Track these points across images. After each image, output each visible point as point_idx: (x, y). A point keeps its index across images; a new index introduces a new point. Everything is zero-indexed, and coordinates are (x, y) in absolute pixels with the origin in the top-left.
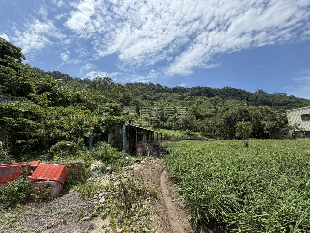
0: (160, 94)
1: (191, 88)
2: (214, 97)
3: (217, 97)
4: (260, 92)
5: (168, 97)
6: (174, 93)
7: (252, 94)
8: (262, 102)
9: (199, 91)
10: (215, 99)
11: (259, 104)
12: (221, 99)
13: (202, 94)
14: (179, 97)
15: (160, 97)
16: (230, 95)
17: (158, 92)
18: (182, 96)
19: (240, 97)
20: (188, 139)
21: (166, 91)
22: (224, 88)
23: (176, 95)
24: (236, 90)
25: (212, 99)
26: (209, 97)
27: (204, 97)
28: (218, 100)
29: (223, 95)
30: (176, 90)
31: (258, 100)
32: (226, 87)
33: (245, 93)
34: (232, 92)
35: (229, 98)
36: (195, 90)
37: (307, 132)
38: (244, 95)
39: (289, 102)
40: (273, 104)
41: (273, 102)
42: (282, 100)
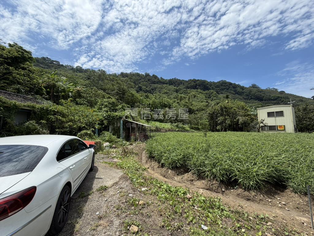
0: (156, 85)
1: (187, 80)
2: (209, 90)
3: (212, 91)
4: (254, 86)
5: (164, 89)
6: (170, 85)
7: (246, 88)
8: (254, 97)
9: (195, 84)
10: (209, 93)
11: (252, 98)
12: (216, 92)
13: (197, 87)
14: (175, 89)
15: (155, 88)
16: (225, 89)
17: (154, 84)
18: (177, 88)
19: (234, 91)
20: (177, 131)
21: (162, 83)
22: (220, 81)
23: (172, 87)
24: (231, 84)
25: (206, 92)
26: (204, 91)
27: (199, 90)
28: (212, 94)
29: (218, 89)
30: (172, 82)
31: (250, 94)
32: (221, 81)
33: (239, 87)
34: (227, 86)
35: (223, 92)
36: (191, 82)
37: (269, 126)
38: (239, 89)
39: (279, 97)
40: (264, 99)
41: (264, 97)
42: (272, 95)
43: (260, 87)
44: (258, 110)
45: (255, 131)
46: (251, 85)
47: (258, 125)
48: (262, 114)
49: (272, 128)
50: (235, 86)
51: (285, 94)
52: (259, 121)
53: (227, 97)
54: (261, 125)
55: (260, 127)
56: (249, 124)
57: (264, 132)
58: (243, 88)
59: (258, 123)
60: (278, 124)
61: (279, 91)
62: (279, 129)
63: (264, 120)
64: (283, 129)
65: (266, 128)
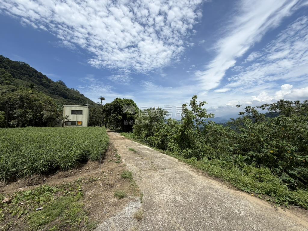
3: (3, 70)
4: (61, 83)
7: (53, 82)
8: (60, 93)
11: (57, 94)
12: (10, 75)
16: (26, 75)
19: (38, 81)
22: (19, 63)
24: (35, 71)
28: (2, 74)
29: (15, 71)
31: (57, 90)
32: (22, 62)
33: (45, 78)
34: (30, 71)
35: (23, 77)
37: (72, 122)
38: (44, 81)
39: (79, 98)
40: (68, 97)
41: (68, 95)
42: (75, 96)
43: (67, 86)
44: (64, 107)
45: (59, 126)
46: (58, 81)
47: (63, 120)
48: (67, 111)
49: (74, 123)
50: (41, 76)
51: (84, 97)
52: (64, 116)
53: (32, 87)
54: (66, 120)
55: (64, 123)
56: (55, 119)
57: (67, 127)
58: (49, 81)
59: (63, 119)
60: (78, 120)
61: (80, 93)
62: (78, 124)
63: (68, 117)
64: (81, 124)
65: (69, 123)
